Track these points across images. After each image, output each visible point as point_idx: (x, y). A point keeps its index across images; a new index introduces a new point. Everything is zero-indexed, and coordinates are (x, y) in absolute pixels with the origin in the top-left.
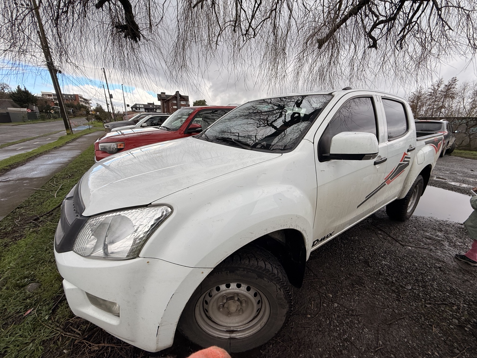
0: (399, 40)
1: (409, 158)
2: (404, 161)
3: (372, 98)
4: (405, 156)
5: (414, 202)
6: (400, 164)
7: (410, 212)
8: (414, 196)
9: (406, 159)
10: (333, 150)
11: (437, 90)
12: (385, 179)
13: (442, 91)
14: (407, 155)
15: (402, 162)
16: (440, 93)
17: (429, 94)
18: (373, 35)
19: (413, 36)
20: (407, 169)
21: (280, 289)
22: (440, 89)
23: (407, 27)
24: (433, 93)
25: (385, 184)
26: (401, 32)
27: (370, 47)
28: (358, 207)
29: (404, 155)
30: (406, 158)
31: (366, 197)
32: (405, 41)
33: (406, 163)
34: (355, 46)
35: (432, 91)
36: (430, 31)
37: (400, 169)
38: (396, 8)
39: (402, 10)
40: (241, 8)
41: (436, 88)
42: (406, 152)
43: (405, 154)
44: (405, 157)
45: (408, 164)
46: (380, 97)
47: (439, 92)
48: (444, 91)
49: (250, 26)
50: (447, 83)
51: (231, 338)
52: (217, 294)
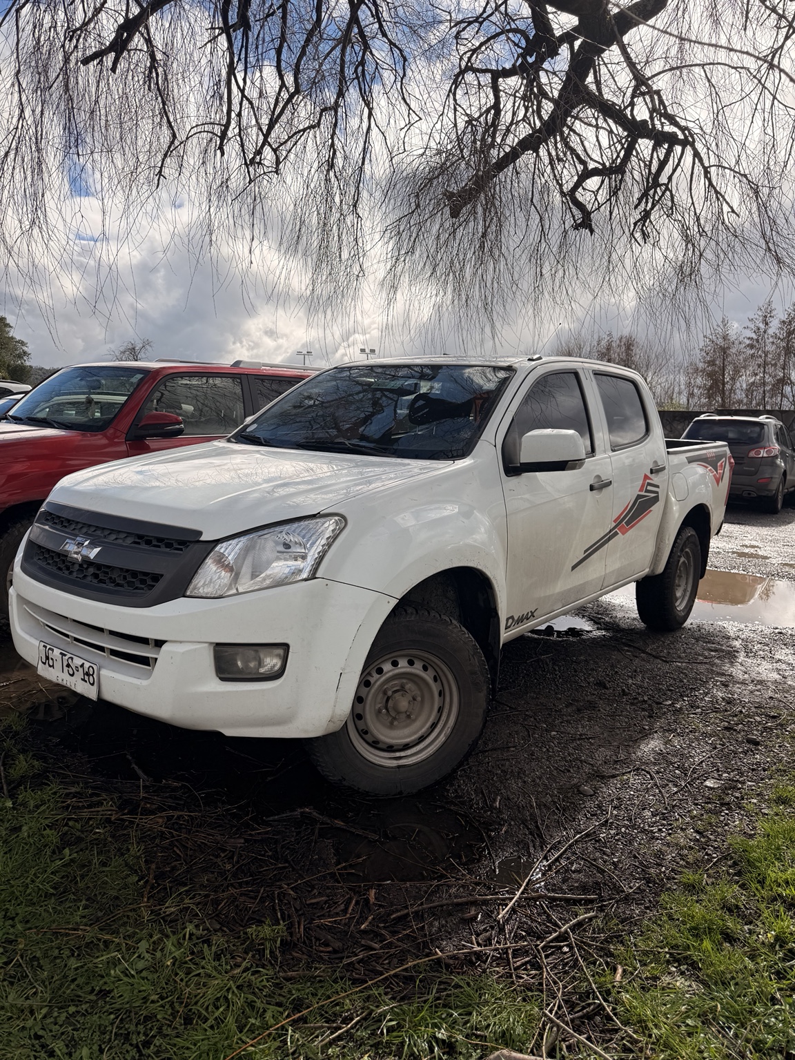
0: (639, 221)
1: (658, 487)
2: (647, 491)
3: (576, 374)
4: (648, 481)
5: (689, 589)
6: (639, 497)
7: (683, 610)
8: (688, 575)
9: (649, 488)
10: (525, 457)
11: (765, 332)
12: (615, 521)
13: (775, 336)
14: (650, 479)
15: (643, 493)
16: (773, 343)
17: (748, 342)
18: (581, 199)
19: (665, 216)
20: (657, 509)
21: (473, 656)
22: (771, 331)
23: (651, 192)
24: (757, 341)
25: (616, 534)
26: (640, 200)
27: (577, 227)
28: (574, 568)
29: (645, 480)
30: (649, 484)
31: (585, 551)
32: (650, 221)
33: (653, 495)
34: (541, 218)
35: (755, 336)
36: (695, 214)
37: (642, 505)
38: (623, 148)
39: (634, 153)
40: (243, 96)
41: (762, 326)
42: (649, 474)
43: (646, 477)
44: (647, 484)
45: (656, 499)
46: (591, 372)
47: (771, 340)
48: (781, 337)
49: (265, 142)
50: (784, 317)
51: (399, 767)
52: (379, 678)
